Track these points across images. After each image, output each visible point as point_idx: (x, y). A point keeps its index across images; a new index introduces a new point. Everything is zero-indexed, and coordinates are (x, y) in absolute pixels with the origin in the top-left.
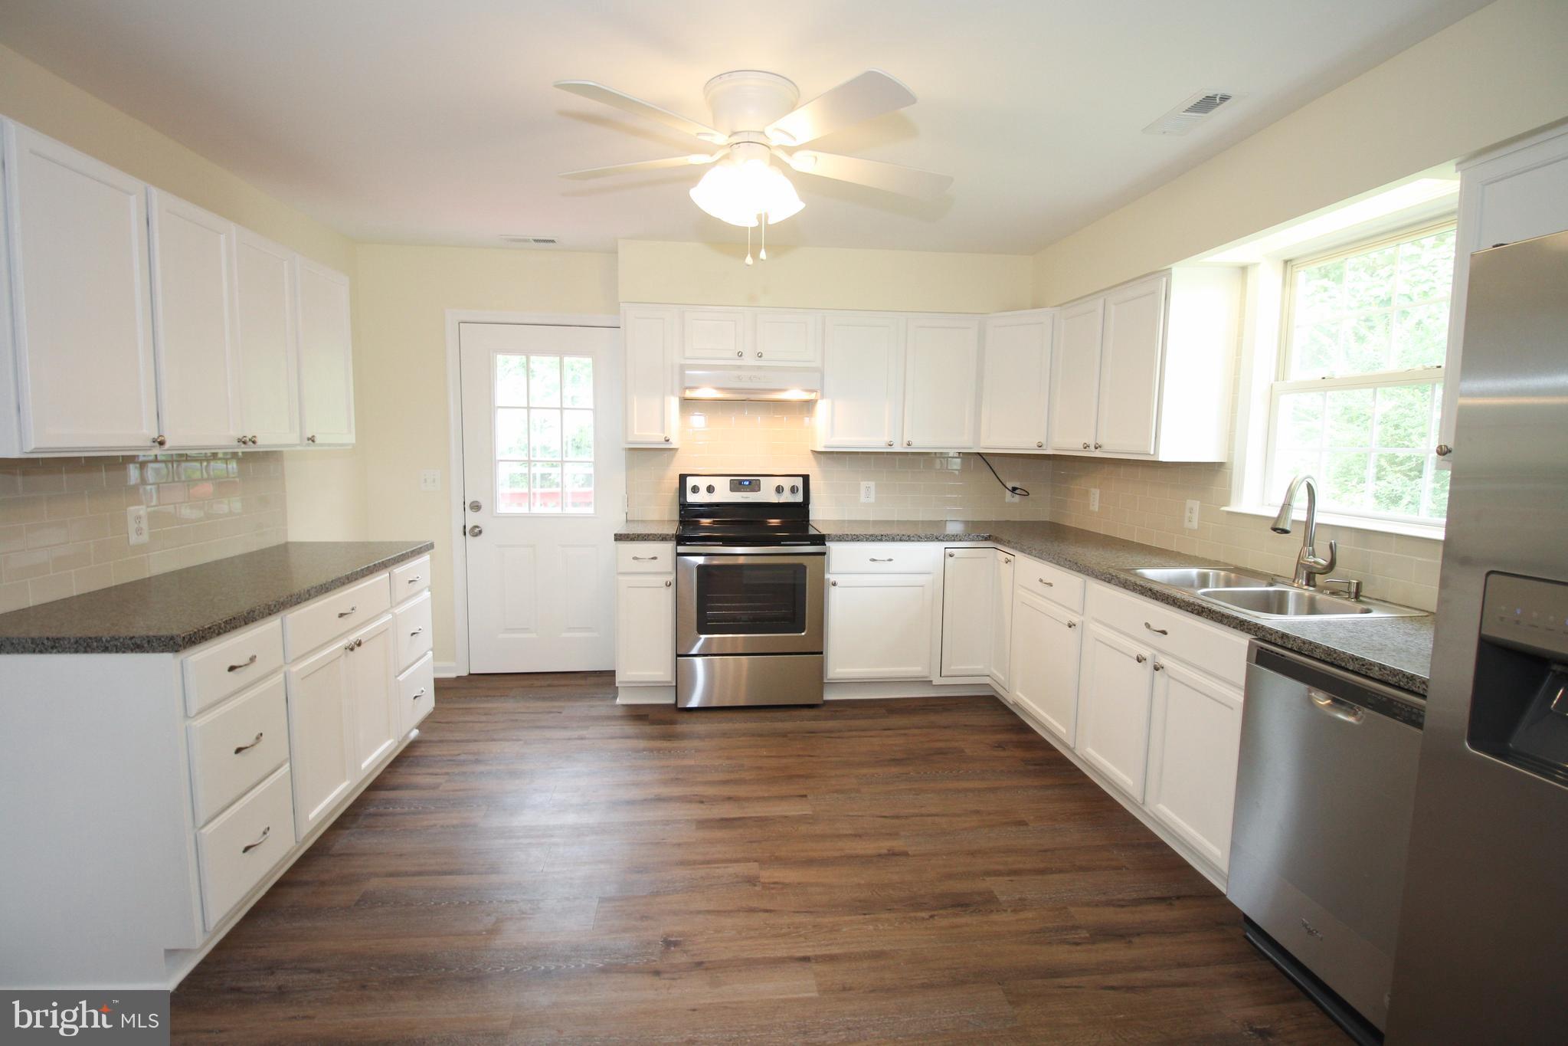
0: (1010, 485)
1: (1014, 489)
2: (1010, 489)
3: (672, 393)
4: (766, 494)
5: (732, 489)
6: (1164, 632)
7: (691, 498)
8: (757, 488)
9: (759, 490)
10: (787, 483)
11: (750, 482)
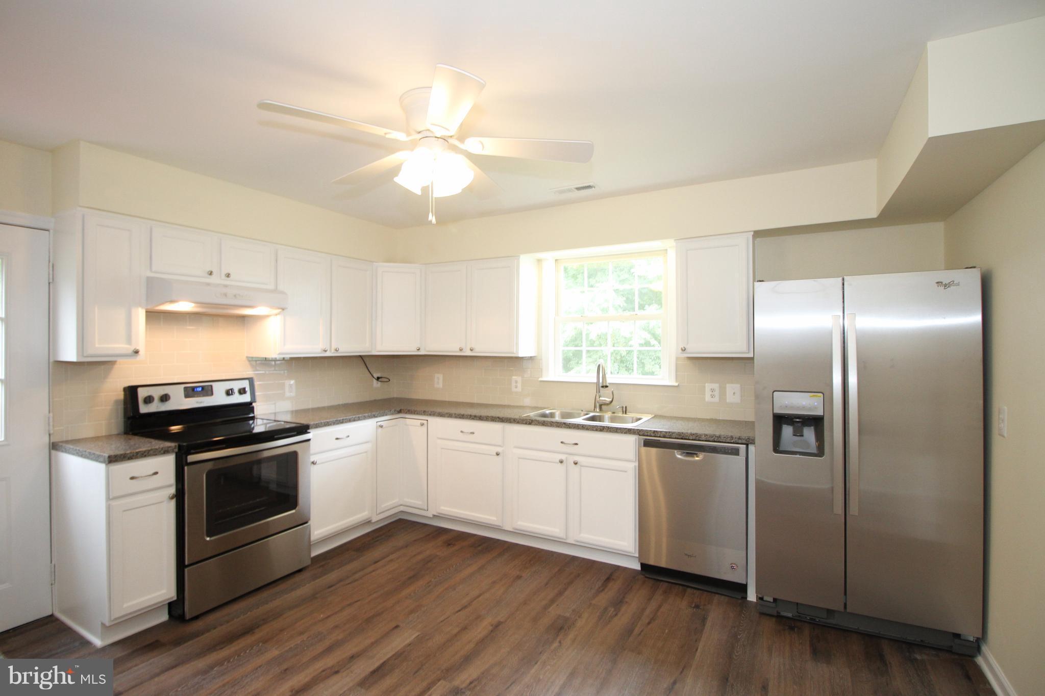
0: (376, 375)
1: (378, 378)
2: (376, 378)
3: (140, 306)
4: (219, 398)
5: (187, 396)
6: (576, 444)
7: (144, 409)
8: (210, 393)
9: (212, 394)
10: (236, 386)
11: (203, 388)
